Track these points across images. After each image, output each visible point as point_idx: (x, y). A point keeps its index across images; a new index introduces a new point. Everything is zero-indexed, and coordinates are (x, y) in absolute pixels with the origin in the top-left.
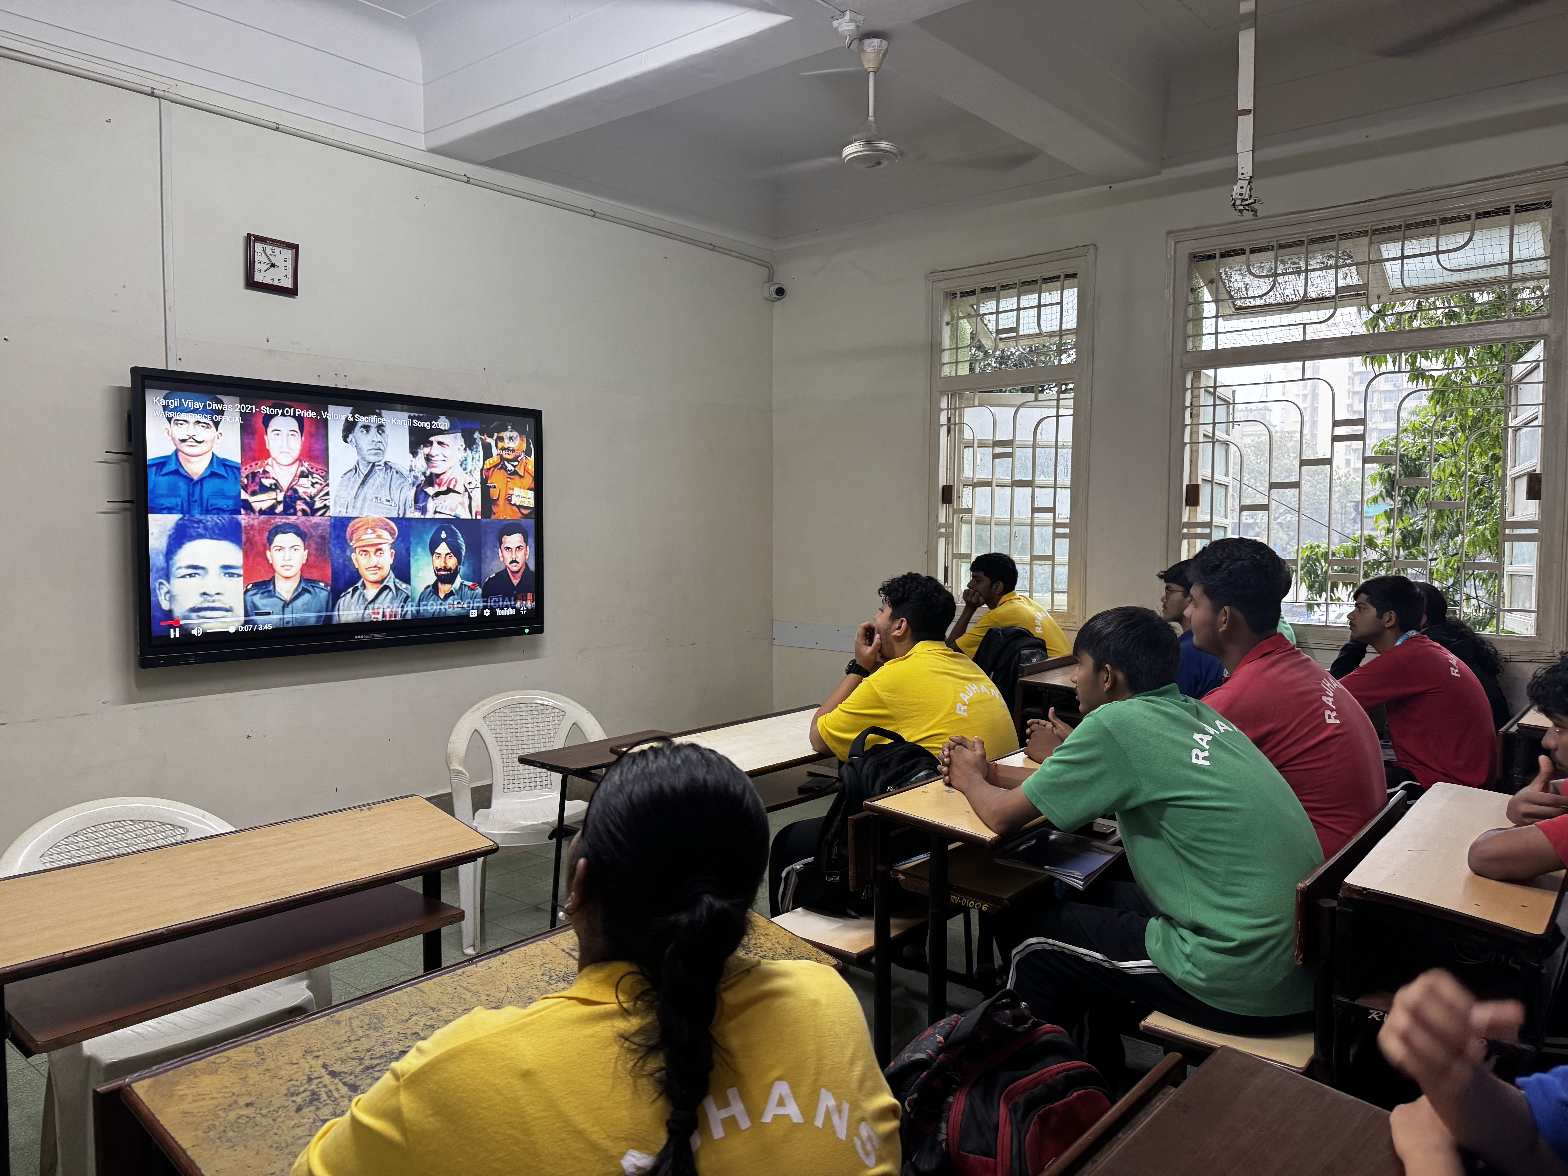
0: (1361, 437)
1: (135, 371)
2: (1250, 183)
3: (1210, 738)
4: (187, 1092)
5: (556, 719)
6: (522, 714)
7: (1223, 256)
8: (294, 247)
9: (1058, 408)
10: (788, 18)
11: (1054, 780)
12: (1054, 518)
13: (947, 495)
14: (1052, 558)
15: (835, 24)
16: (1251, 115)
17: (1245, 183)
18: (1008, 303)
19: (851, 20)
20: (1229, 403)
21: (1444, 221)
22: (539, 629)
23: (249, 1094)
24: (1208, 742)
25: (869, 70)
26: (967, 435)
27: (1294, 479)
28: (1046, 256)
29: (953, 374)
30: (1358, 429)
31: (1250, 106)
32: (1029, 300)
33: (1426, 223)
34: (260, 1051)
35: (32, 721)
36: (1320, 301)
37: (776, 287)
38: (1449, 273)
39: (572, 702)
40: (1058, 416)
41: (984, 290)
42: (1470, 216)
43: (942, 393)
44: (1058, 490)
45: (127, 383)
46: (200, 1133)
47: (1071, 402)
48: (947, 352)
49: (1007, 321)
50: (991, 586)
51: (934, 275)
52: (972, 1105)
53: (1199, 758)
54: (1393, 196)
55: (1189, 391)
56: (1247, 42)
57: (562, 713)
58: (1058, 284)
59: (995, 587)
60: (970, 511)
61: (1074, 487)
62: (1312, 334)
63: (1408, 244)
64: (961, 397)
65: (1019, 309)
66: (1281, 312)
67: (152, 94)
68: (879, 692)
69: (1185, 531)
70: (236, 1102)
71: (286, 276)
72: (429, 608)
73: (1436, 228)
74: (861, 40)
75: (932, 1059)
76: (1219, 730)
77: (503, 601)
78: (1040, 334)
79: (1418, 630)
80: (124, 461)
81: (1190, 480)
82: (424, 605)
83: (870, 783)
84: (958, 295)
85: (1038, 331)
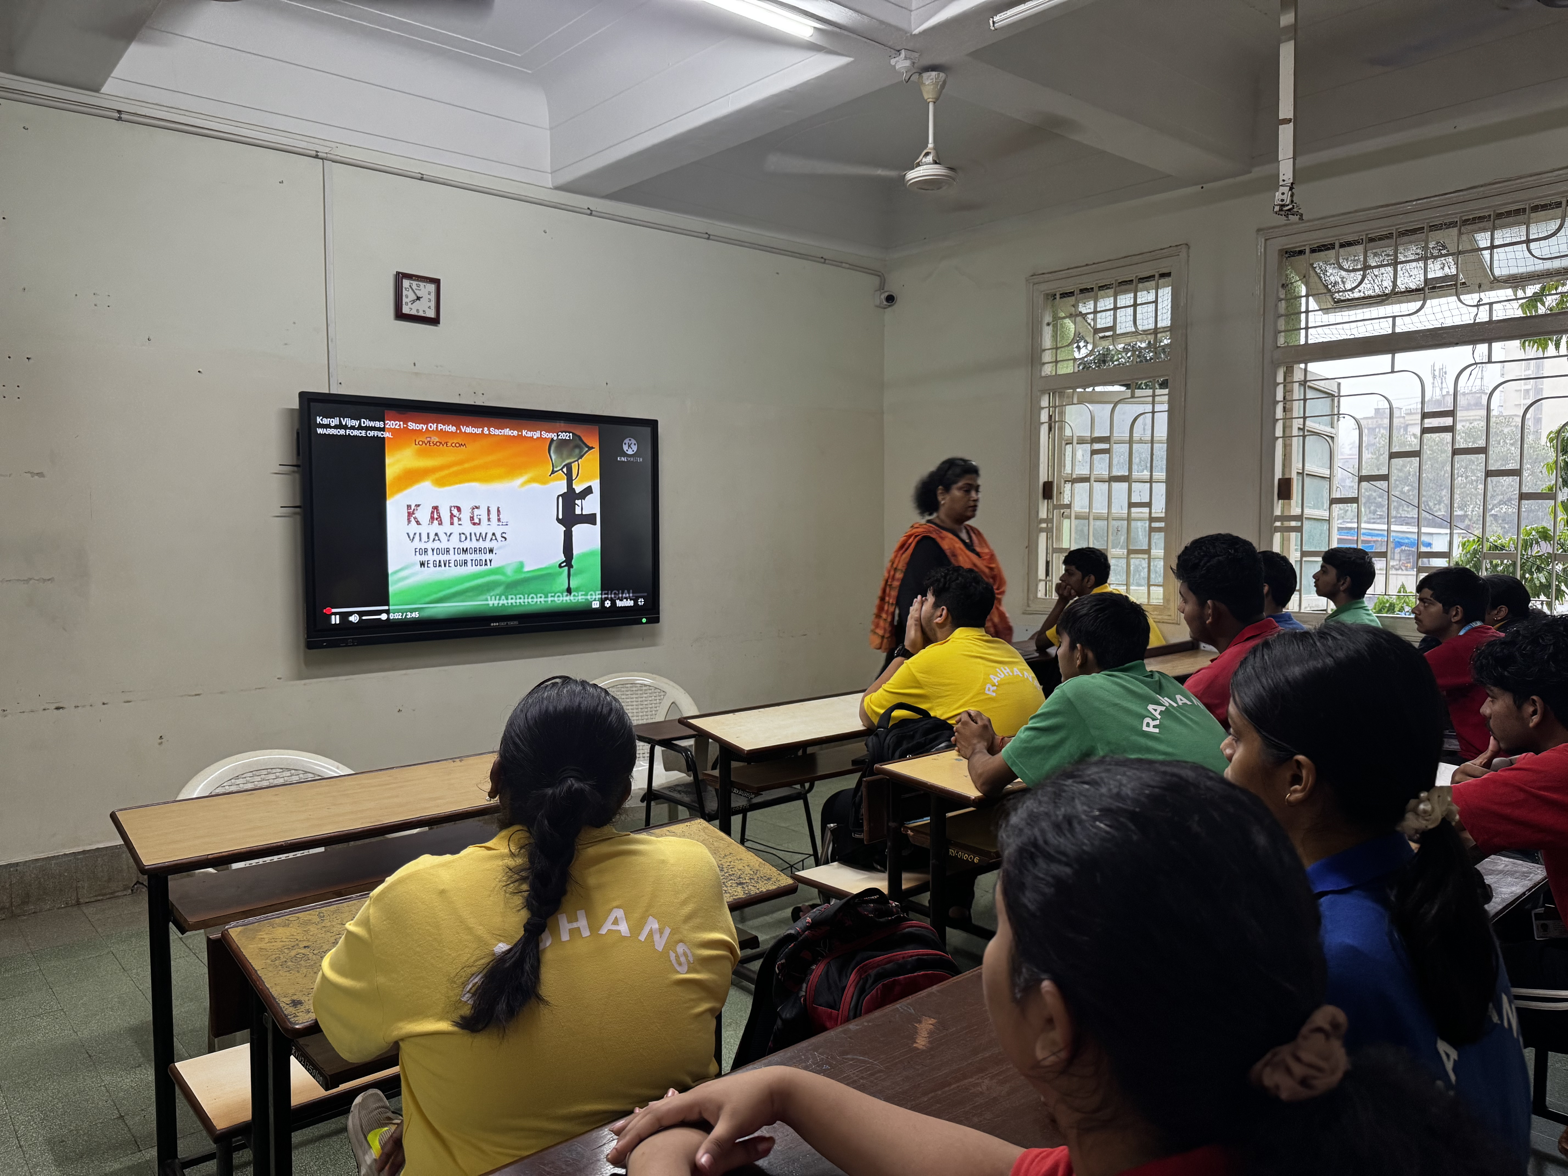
0: (1450, 429)
1: (302, 395)
2: (1291, 189)
3: (1163, 708)
4: (265, 936)
5: (658, 698)
6: (627, 693)
7: (1313, 251)
8: (436, 282)
9: (1153, 403)
10: (851, 59)
11: (1025, 745)
12: (1150, 513)
13: (1048, 491)
14: (1148, 552)
15: (893, 62)
16: (1292, 124)
17: (1286, 189)
18: (1106, 303)
19: (906, 58)
20: (1333, 396)
21: (1535, 209)
22: (655, 619)
23: (308, 941)
24: (1161, 713)
25: (928, 100)
26: (1068, 432)
27: (1384, 471)
28: (1140, 256)
29: (1054, 373)
30: (1448, 421)
31: (1291, 115)
32: (1125, 299)
33: (1517, 212)
34: (322, 915)
35: (222, 693)
36: (1410, 294)
37: (886, 294)
38: (1541, 261)
39: (672, 683)
40: (1153, 412)
41: (1082, 291)
42: (1560, 203)
43: (1043, 392)
44: (1154, 484)
45: (295, 404)
46: (268, 961)
47: (1166, 398)
48: (1047, 352)
49: (1104, 321)
50: (1083, 578)
51: (1035, 278)
52: (827, 972)
53: (1150, 726)
54: (1482, 186)
55: (1281, 386)
56: (1287, 54)
57: (663, 693)
58: (1153, 283)
59: (1086, 580)
60: (1069, 506)
61: (1169, 482)
62: (1404, 326)
63: (1498, 234)
64: (1062, 394)
65: (1115, 309)
66: (1370, 305)
67: (317, 157)
68: (914, 672)
69: (1278, 524)
70: (298, 945)
71: (429, 307)
72: (556, 599)
73: (1526, 216)
74: (920, 74)
75: (799, 934)
76: (1177, 703)
77: (622, 593)
78: (1136, 333)
79: (1483, 621)
80: (294, 472)
81: (1283, 473)
82: (552, 596)
83: (890, 752)
84: (1058, 296)
85: (1134, 330)
